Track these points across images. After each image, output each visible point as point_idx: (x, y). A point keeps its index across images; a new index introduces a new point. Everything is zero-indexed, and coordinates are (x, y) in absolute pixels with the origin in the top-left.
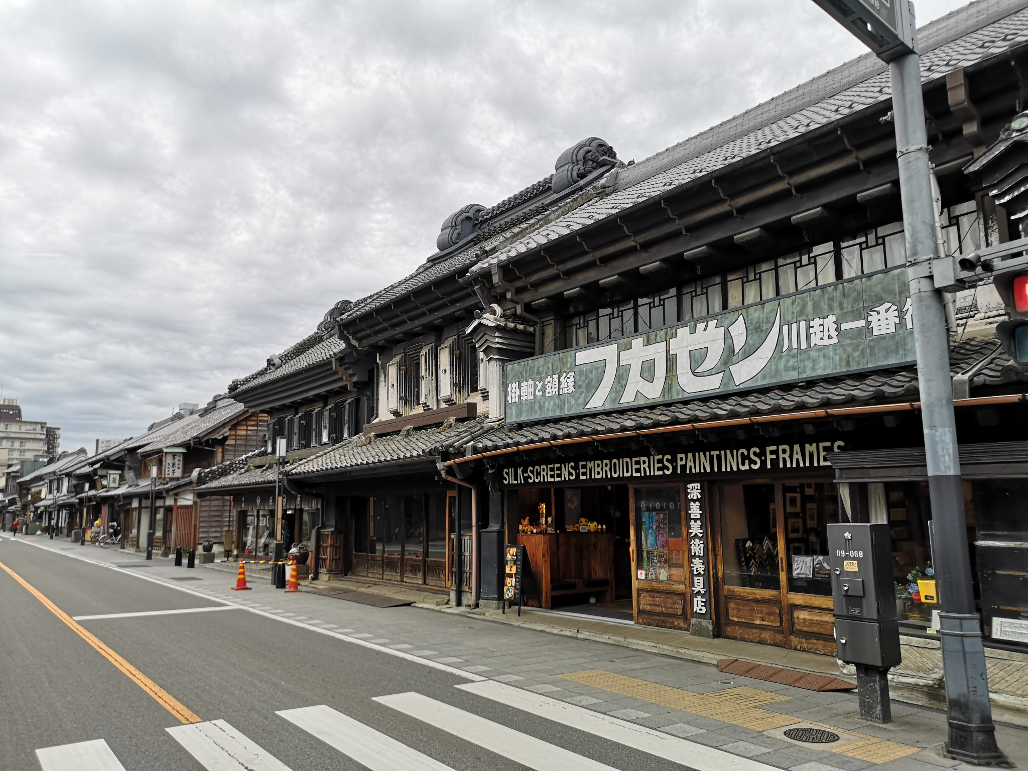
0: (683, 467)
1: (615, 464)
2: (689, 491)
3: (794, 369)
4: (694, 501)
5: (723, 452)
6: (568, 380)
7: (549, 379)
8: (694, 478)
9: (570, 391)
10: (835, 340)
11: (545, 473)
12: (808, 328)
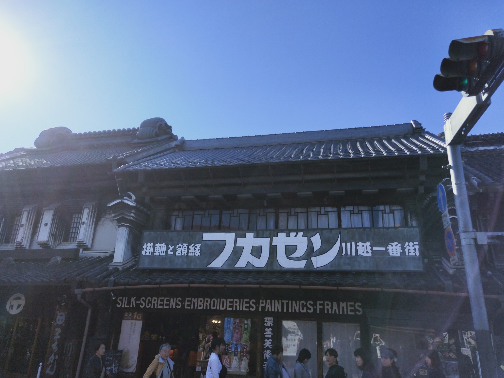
0: (264, 308)
1: (214, 302)
2: (265, 321)
3: (349, 264)
4: (269, 328)
5: (290, 302)
6: (196, 248)
7: (180, 245)
8: (269, 314)
9: (197, 255)
10: (370, 254)
11: (155, 303)
12: (356, 246)
